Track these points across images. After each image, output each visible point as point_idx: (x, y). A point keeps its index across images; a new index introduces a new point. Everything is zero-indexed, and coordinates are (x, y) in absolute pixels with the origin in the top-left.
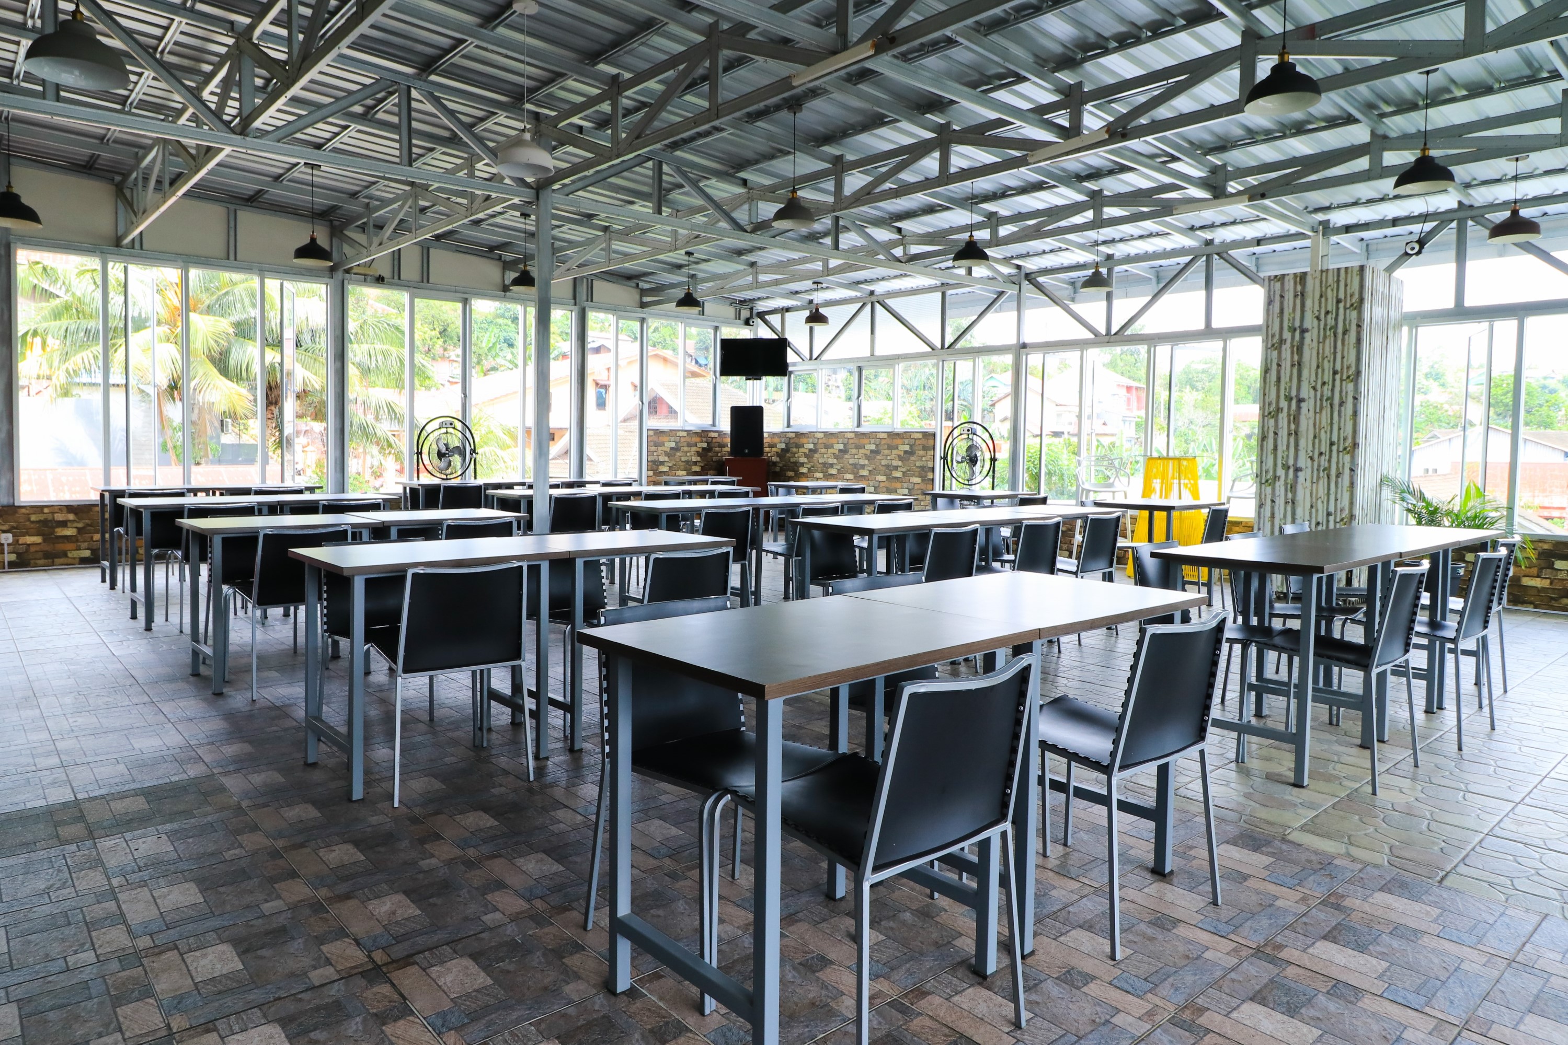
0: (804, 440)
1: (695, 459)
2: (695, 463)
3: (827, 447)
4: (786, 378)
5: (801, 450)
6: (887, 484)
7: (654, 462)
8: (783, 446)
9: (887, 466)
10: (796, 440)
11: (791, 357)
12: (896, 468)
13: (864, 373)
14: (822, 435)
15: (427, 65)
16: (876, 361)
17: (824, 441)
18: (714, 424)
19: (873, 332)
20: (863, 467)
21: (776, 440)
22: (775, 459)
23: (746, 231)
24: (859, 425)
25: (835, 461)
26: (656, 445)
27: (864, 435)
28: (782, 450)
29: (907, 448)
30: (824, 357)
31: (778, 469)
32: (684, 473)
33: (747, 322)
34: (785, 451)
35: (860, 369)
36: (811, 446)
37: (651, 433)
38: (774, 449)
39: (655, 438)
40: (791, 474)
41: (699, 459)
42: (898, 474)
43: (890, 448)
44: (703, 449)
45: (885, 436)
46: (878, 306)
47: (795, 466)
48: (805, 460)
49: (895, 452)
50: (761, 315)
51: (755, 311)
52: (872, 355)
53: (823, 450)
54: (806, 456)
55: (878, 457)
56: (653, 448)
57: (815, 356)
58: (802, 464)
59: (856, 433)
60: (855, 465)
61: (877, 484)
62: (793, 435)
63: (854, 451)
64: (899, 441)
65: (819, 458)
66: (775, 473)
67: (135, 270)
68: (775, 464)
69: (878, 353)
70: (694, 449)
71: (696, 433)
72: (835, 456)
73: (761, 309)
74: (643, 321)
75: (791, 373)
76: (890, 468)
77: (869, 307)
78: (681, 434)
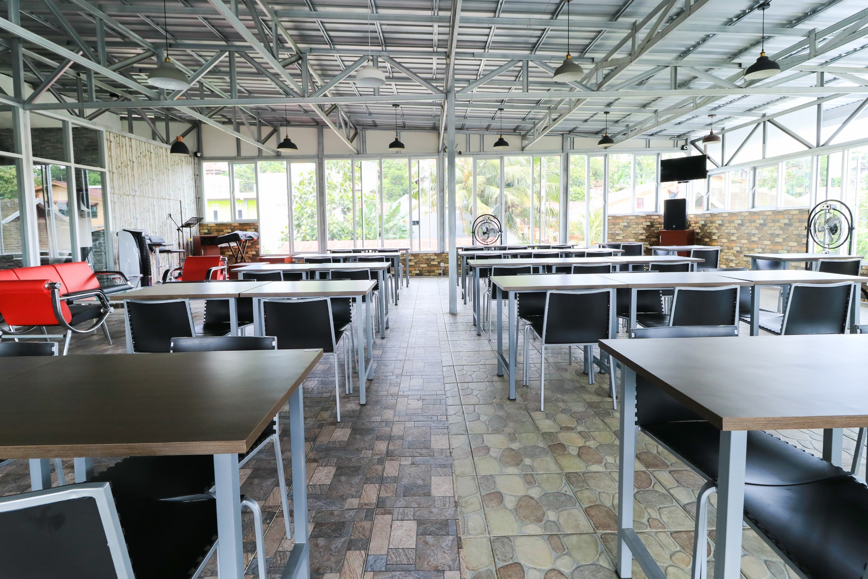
0: (715, 218)
1: (641, 232)
2: (642, 234)
3: (730, 222)
4: (707, 180)
5: (714, 225)
6: (771, 247)
7: (612, 234)
8: (703, 222)
9: (772, 234)
10: (710, 219)
11: (709, 166)
12: (778, 235)
13: (758, 171)
14: (727, 215)
15: (534, 47)
16: (767, 162)
17: (728, 218)
18: (656, 211)
19: (764, 142)
20: (754, 235)
21: (699, 219)
22: (698, 231)
23: (594, 91)
24: (753, 207)
25: (735, 231)
26: (614, 224)
27: (755, 213)
28: (702, 225)
29: (787, 221)
30: (732, 163)
31: (699, 237)
32: (634, 240)
33: (682, 148)
34: (704, 225)
35: (755, 169)
36: (720, 222)
37: (611, 218)
38: (697, 225)
39: (613, 221)
40: (707, 240)
41: (644, 232)
42: (779, 240)
43: (774, 221)
44: (648, 226)
45: (770, 213)
46: (768, 124)
47: (710, 235)
48: (716, 231)
49: (777, 224)
50: (693, 143)
51: (689, 141)
52: (764, 158)
53: (728, 225)
54: (717, 228)
55: (765, 228)
56: (612, 227)
57: (725, 164)
58: (714, 234)
59: (750, 213)
60: (748, 234)
61: (764, 247)
62: (709, 215)
63: (748, 224)
64: (781, 217)
65: (725, 230)
66: (698, 239)
67: (364, 163)
68: (698, 233)
69: (768, 156)
70: (641, 226)
71: (643, 217)
72: (736, 228)
73: (693, 139)
74: (606, 156)
75: (709, 176)
76: (773, 235)
77: (762, 126)
78: (631, 218)
